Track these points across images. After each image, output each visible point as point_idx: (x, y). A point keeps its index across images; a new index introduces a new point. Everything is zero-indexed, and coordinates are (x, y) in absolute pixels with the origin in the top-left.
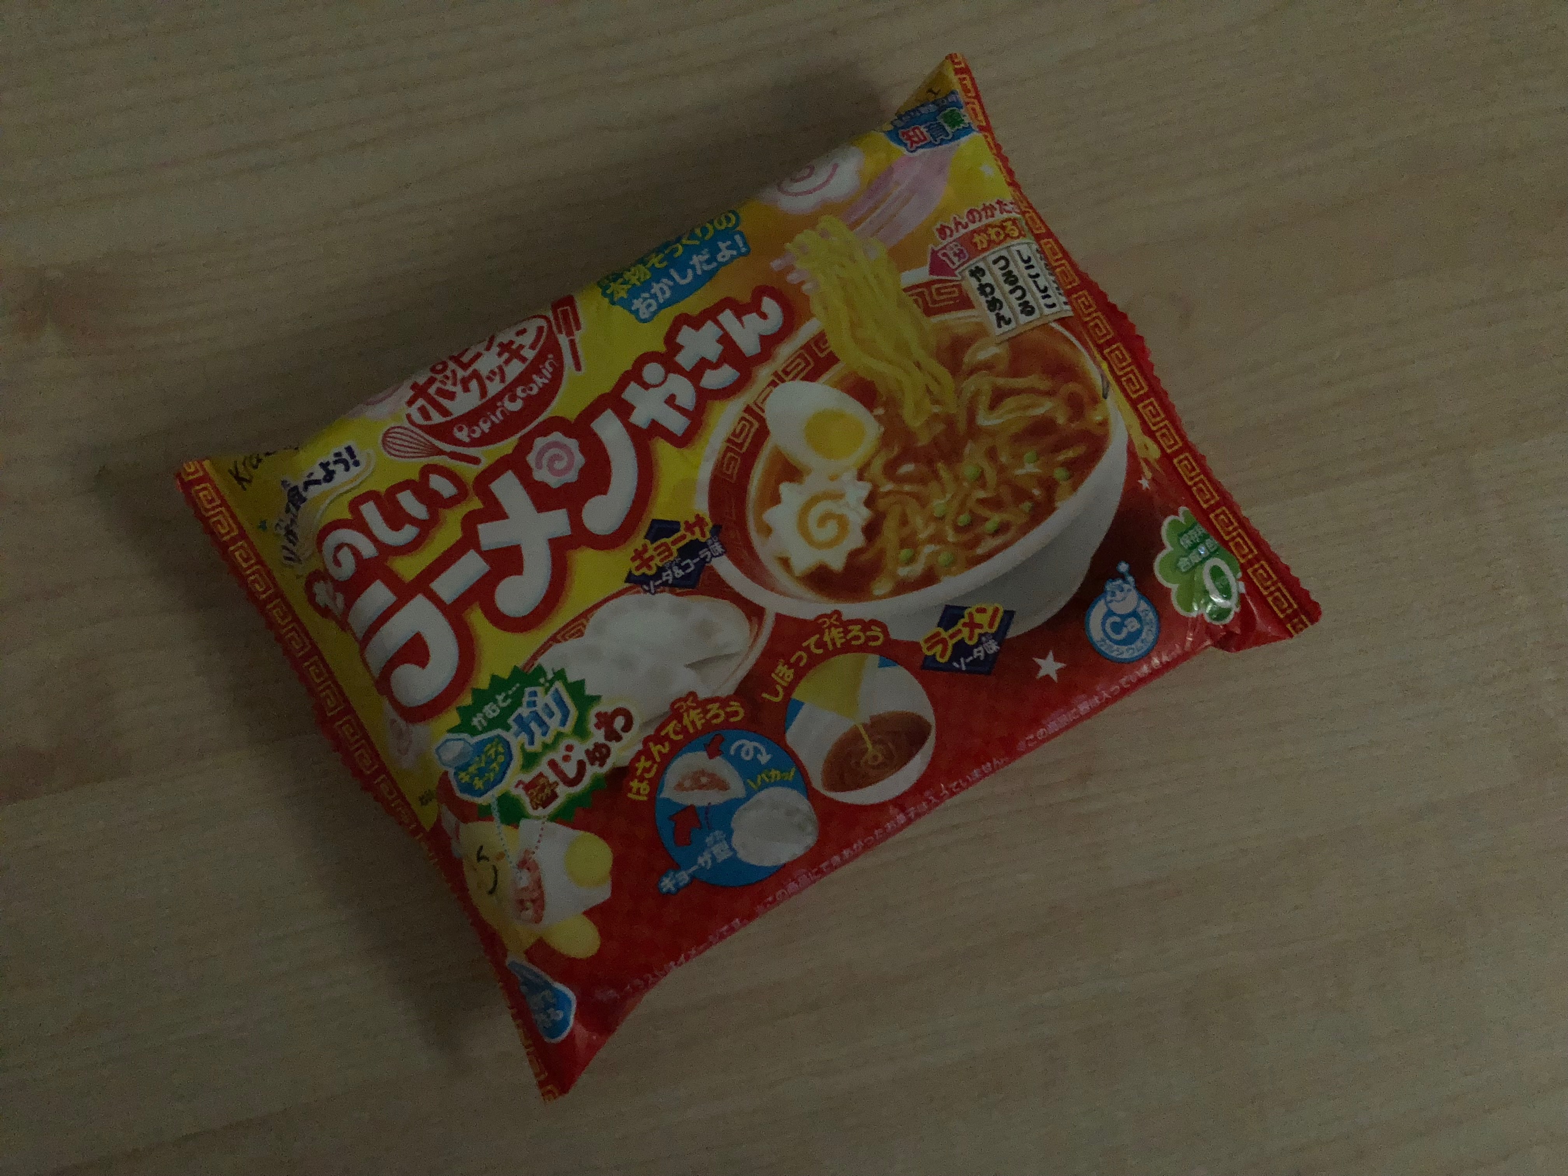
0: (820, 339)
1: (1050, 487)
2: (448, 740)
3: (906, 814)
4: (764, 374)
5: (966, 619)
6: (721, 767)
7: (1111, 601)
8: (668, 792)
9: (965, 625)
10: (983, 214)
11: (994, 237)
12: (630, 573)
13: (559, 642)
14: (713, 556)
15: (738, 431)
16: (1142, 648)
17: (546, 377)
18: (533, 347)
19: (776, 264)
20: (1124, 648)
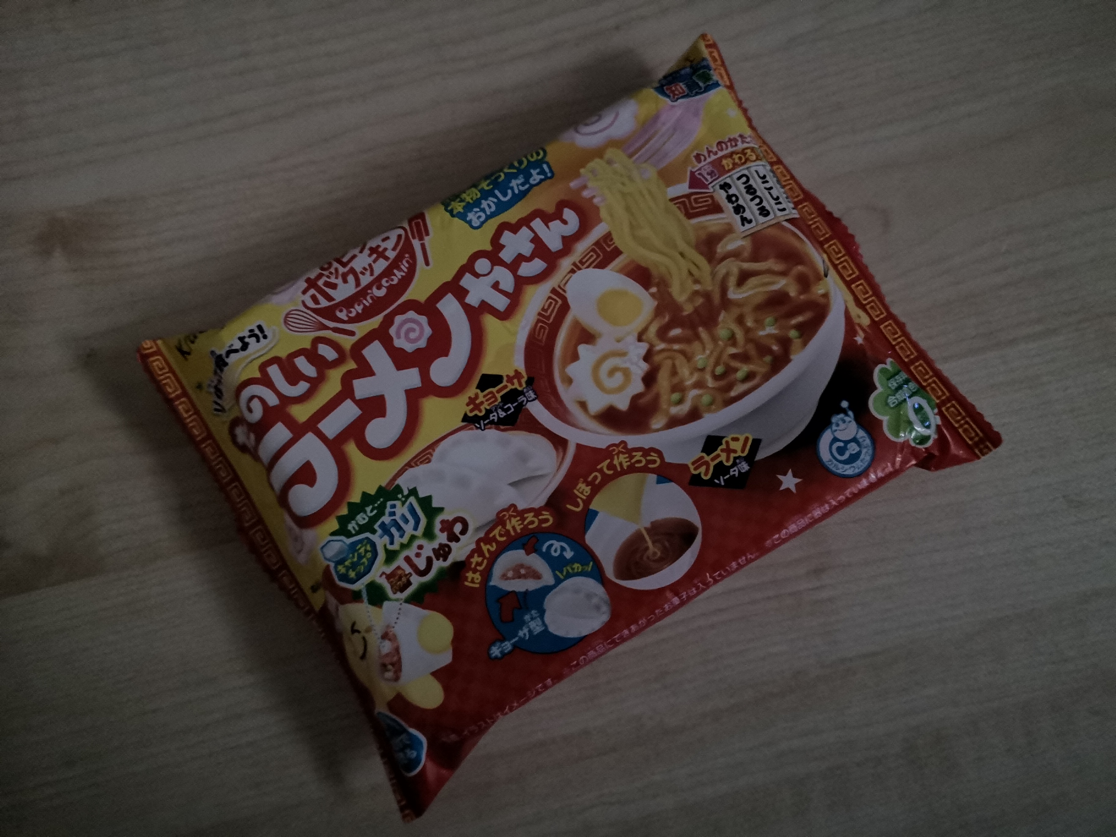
0: (608, 237)
1: (785, 343)
2: (329, 541)
3: (680, 598)
4: (566, 264)
5: (724, 446)
6: (536, 561)
7: (836, 431)
8: (495, 581)
9: (722, 450)
10: (729, 144)
11: (737, 161)
12: (466, 415)
13: (412, 467)
14: (528, 401)
15: (546, 307)
16: (862, 466)
17: (404, 272)
18: (394, 249)
19: (573, 184)
20: (847, 466)
